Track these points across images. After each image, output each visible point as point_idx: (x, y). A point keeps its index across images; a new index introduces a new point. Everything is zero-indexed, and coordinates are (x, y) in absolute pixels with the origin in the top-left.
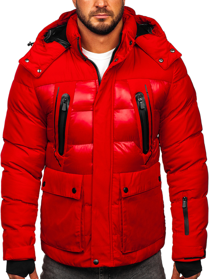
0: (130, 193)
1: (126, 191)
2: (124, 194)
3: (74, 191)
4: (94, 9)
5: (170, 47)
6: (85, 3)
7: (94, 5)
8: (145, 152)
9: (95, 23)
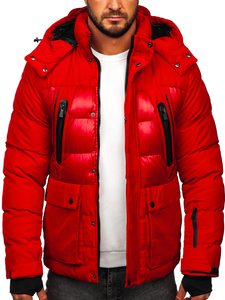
0: (157, 207)
1: (153, 205)
2: (150, 209)
3: (71, 202)
4: (107, 11)
5: (187, 51)
6: (97, 3)
7: (107, 7)
8: (169, 165)
9: (107, 25)
